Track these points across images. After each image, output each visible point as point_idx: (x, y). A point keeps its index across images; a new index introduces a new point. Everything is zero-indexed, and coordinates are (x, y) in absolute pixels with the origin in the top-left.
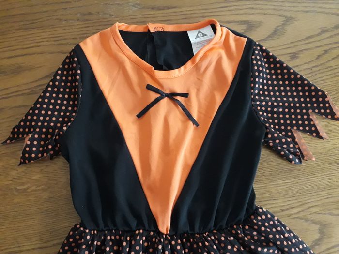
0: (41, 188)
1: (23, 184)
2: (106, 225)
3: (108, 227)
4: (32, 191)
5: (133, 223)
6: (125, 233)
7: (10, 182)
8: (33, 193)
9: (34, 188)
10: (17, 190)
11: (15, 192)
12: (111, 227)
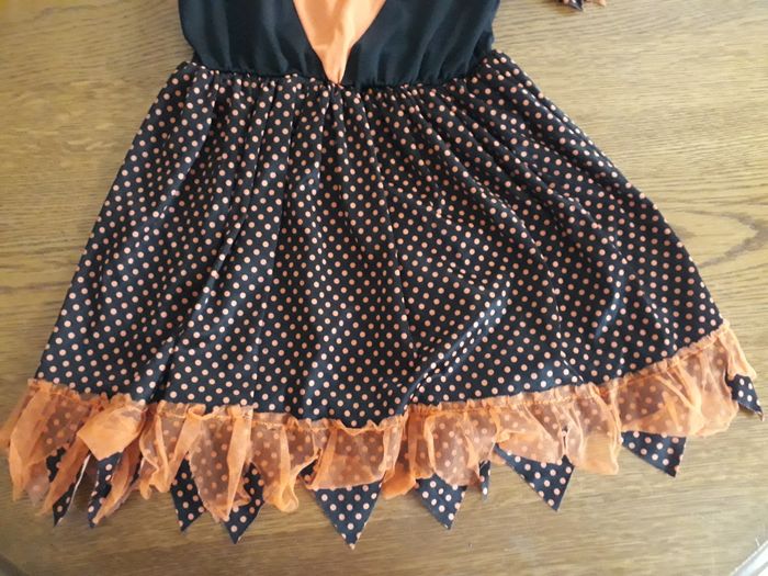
0: (109, 145)
1: (79, 137)
2: (236, 64)
3: (240, 67)
4: (95, 149)
5: (284, 63)
6: (266, 78)
7: (56, 133)
8: (96, 152)
9: (98, 144)
10: (69, 147)
11: (64, 151)
12: (245, 67)
